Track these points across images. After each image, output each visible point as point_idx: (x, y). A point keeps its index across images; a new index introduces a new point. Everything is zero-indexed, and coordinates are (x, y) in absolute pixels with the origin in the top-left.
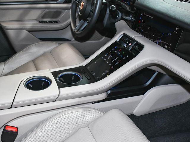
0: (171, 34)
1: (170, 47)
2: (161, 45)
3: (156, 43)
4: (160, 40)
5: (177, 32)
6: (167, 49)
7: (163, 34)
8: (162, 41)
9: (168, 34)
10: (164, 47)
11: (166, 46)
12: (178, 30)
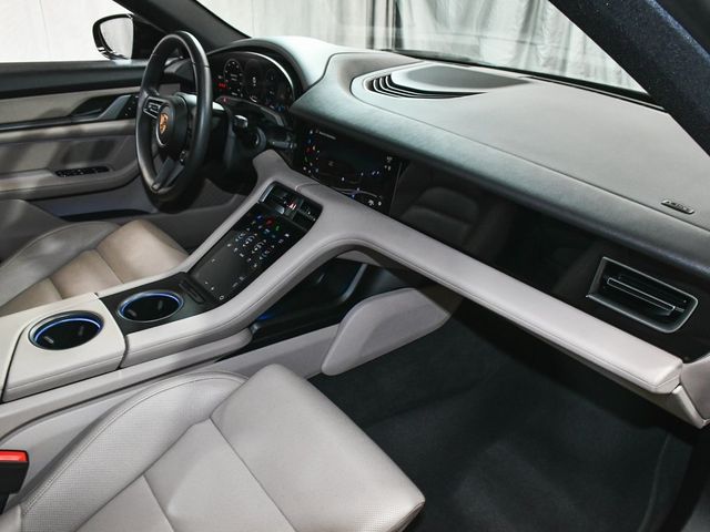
0: (378, 173)
1: (380, 204)
2: (362, 200)
3: (350, 196)
4: (358, 189)
5: (389, 168)
6: (375, 207)
7: (362, 174)
8: (362, 192)
9: (373, 173)
10: (368, 205)
11: (371, 202)
12: (392, 162)
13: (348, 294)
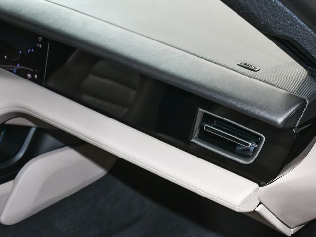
0: (32, 50)
1: (36, 76)
2: (21, 74)
3: (12, 71)
4: (18, 65)
5: (41, 46)
6: (32, 80)
7: (20, 52)
8: (21, 67)
9: (29, 51)
10: (26, 78)
11: (29, 75)
12: (42, 40)
13: (20, 155)
